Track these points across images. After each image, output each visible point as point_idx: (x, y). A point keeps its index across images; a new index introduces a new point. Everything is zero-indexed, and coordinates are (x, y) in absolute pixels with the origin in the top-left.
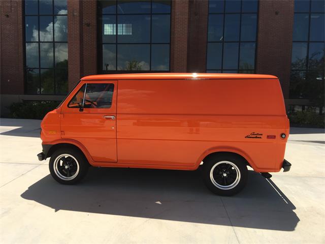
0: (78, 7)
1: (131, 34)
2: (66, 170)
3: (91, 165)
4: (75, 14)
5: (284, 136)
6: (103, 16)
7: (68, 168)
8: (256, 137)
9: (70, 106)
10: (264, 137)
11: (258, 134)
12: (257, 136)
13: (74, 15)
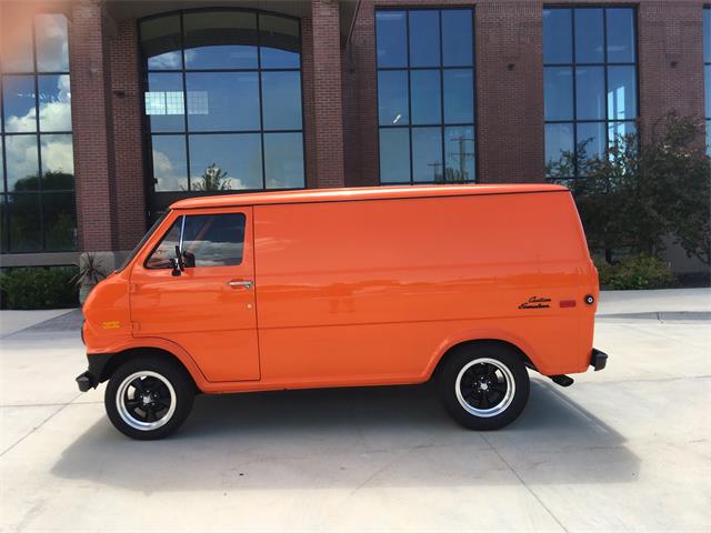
0: (100, 55)
1: (207, 113)
2: (145, 408)
3: (201, 392)
4: (94, 70)
5: (590, 300)
6: (150, 74)
7: (150, 404)
8: (540, 306)
9: (149, 265)
10: (554, 305)
11: (542, 300)
12: (541, 304)
13: (90, 73)
